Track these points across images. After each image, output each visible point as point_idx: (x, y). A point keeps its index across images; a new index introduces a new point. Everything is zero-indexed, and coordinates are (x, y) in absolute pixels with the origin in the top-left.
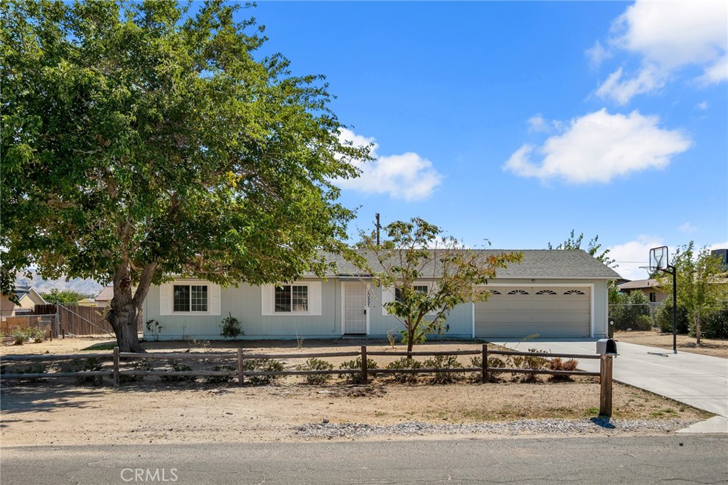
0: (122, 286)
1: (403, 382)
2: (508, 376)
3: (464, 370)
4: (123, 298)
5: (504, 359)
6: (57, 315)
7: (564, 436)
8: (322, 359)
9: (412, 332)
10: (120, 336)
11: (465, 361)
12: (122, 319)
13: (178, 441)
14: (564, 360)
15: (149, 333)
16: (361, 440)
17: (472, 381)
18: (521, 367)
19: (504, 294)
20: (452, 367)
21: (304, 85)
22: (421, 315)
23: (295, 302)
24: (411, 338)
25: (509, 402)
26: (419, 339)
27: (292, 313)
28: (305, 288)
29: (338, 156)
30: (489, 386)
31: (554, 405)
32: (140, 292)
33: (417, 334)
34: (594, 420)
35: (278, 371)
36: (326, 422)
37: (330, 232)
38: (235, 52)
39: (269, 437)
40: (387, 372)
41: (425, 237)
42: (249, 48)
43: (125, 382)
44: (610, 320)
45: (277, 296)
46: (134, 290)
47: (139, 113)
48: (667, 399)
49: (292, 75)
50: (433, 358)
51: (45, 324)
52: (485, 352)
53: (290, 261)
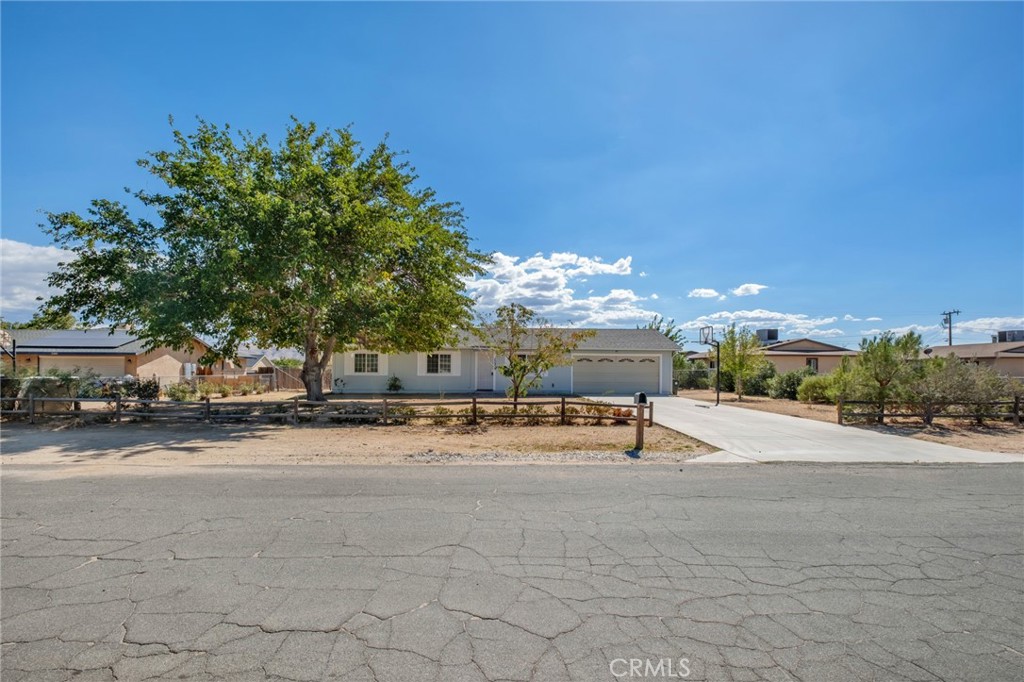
0: (312, 352)
1: (503, 424)
2: (581, 421)
3: (548, 416)
4: (312, 362)
5: (578, 407)
6: (274, 375)
7: (599, 463)
8: (445, 407)
9: (517, 388)
10: (309, 391)
11: (550, 409)
12: (311, 377)
13: (318, 463)
14: (624, 409)
15: (336, 388)
16: (450, 464)
17: (554, 424)
18: (591, 415)
19: (595, 361)
20: (540, 413)
21: (445, 210)
22: (523, 376)
23: (441, 366)
24: (516, 392)
25: (573, 439)
26: (522, 393)
27: (439, 375)
28: (449, 356)
29: (469, 260)
30: (564, 428)
31: (604, 442)
32: (325, 358)
33: (520, 390)
34: (628, 453)
35: (413, 415)
36: (430, 451)
37: (457, 315)
38: (393, 186)
39: (384, 461)
40: (493, 416)
41: (525, 319)
42: (405, 183)
43: (303, 421)
44: (674, 381)
45: (429, 361)
46: (320, 358)
47: (317, 229)
48: (692, 438)
49: (436, 202)
50: (525, 407)
51: (265, 381)
52: (563, 403)
53: (429, 336)
